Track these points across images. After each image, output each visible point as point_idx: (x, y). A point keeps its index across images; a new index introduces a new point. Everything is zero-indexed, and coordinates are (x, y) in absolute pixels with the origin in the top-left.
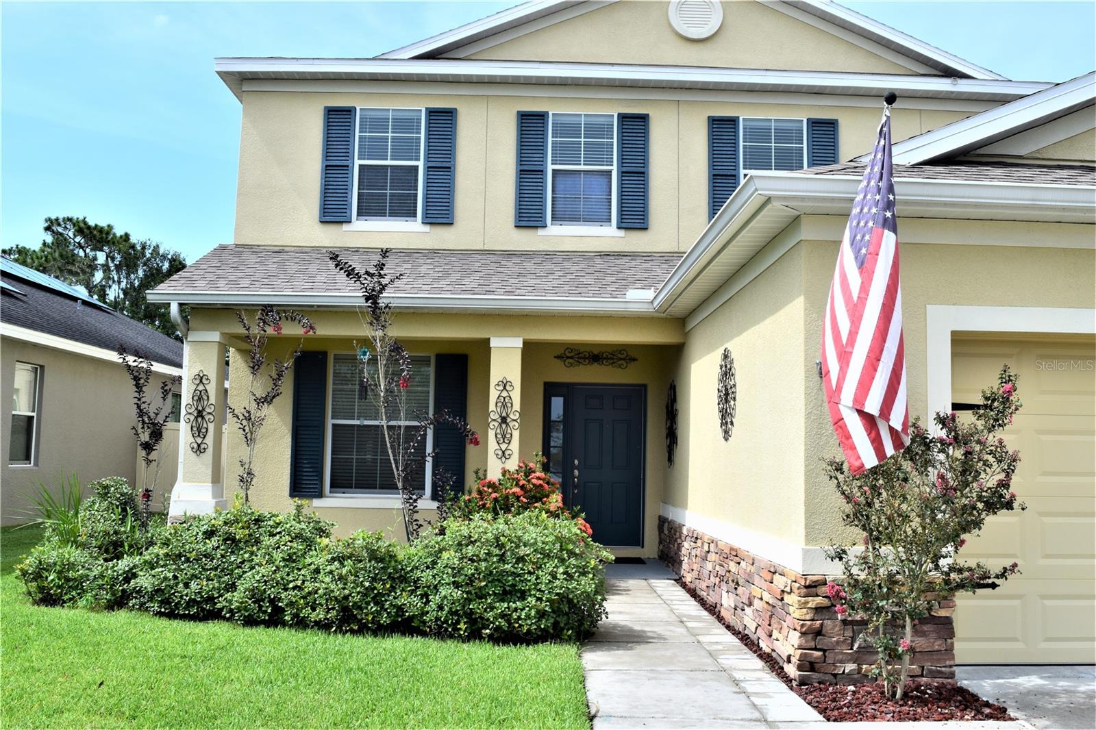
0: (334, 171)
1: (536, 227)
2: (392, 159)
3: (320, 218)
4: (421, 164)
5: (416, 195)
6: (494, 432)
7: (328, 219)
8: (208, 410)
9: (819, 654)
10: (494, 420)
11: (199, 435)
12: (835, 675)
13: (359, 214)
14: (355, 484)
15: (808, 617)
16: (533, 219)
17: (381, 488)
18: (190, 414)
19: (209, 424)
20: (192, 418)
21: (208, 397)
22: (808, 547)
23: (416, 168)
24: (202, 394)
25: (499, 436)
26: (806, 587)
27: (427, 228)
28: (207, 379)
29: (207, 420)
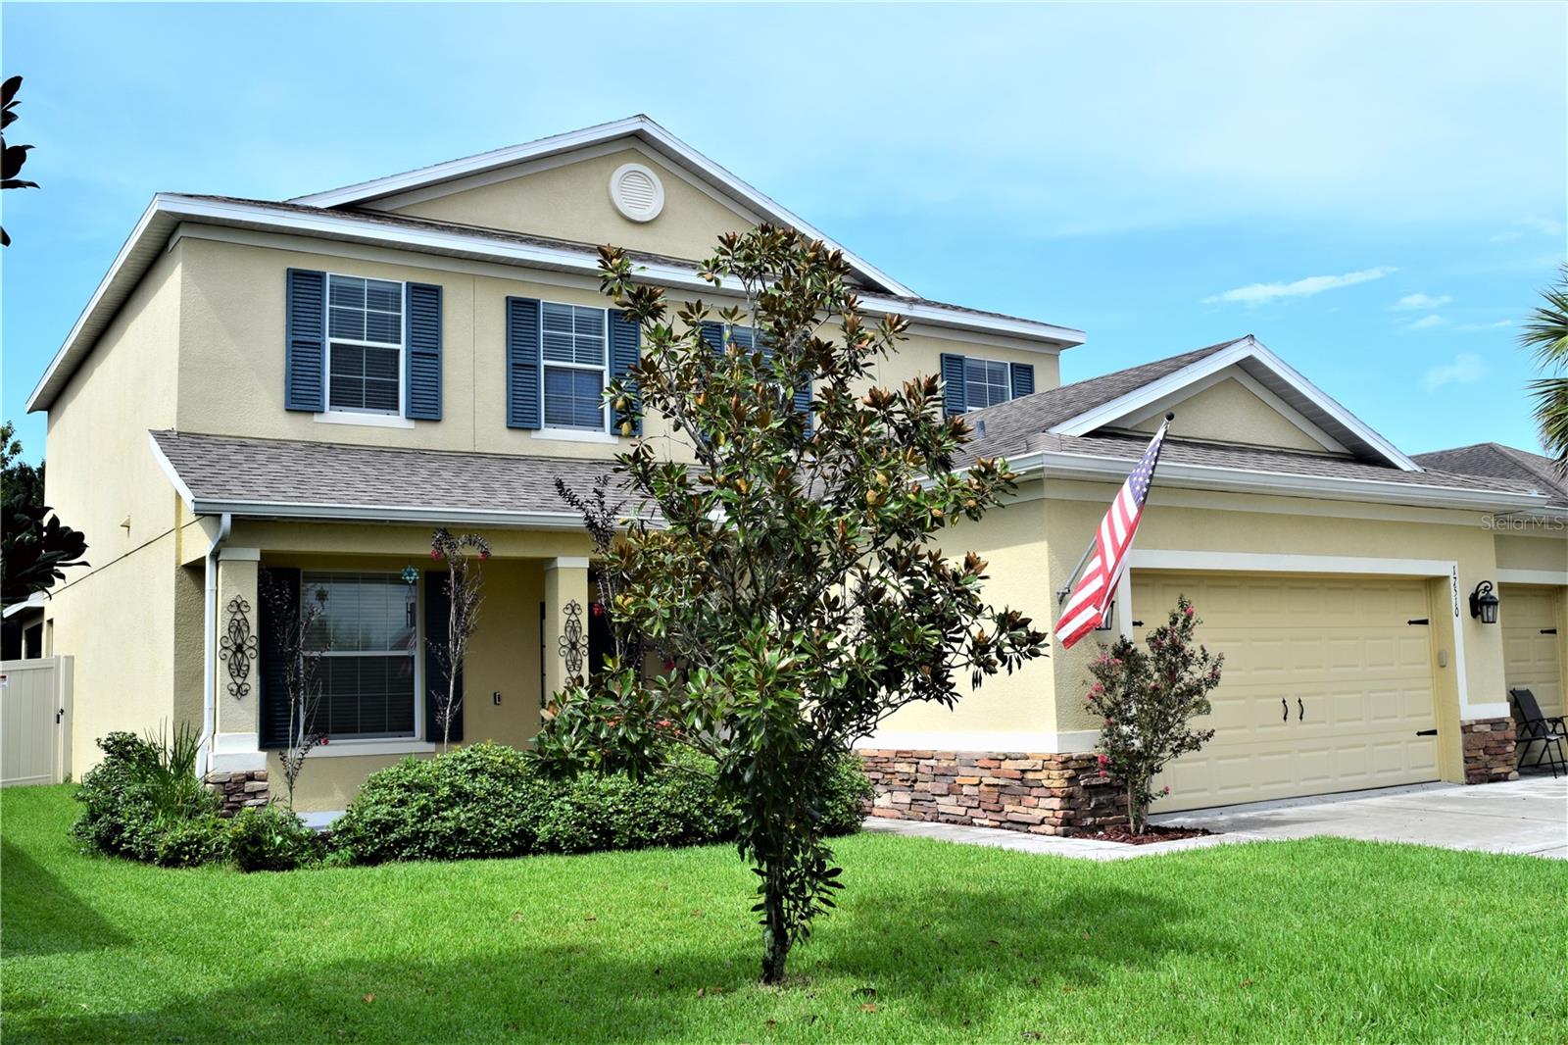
0: (301, 349)
1: (530, 429)
2: (368, 339)
3: (286, 404)
4: (402, 347)
5: (396, 385)
6: (564, 659)
7: (297, 407)
8: (249, 644)
9: (1072, 812)
10: (564, 646)
11: (239, 675)
12: (1081, 827)
13: (332, 403)
14: (361, 727)
15: (1066, 785)
16: (526, 420)
17: (362, 732)
18: (226, 648)
19: (251, 661)
20: (229, 653)
21: (248, 627)
22: (1060, 733)
23: (397, 352)
24: (241, 624)
25: (570, 663)
26: (1062, 763)
27: (411, 425)
28: (246, 606)
29: (248, 655)
